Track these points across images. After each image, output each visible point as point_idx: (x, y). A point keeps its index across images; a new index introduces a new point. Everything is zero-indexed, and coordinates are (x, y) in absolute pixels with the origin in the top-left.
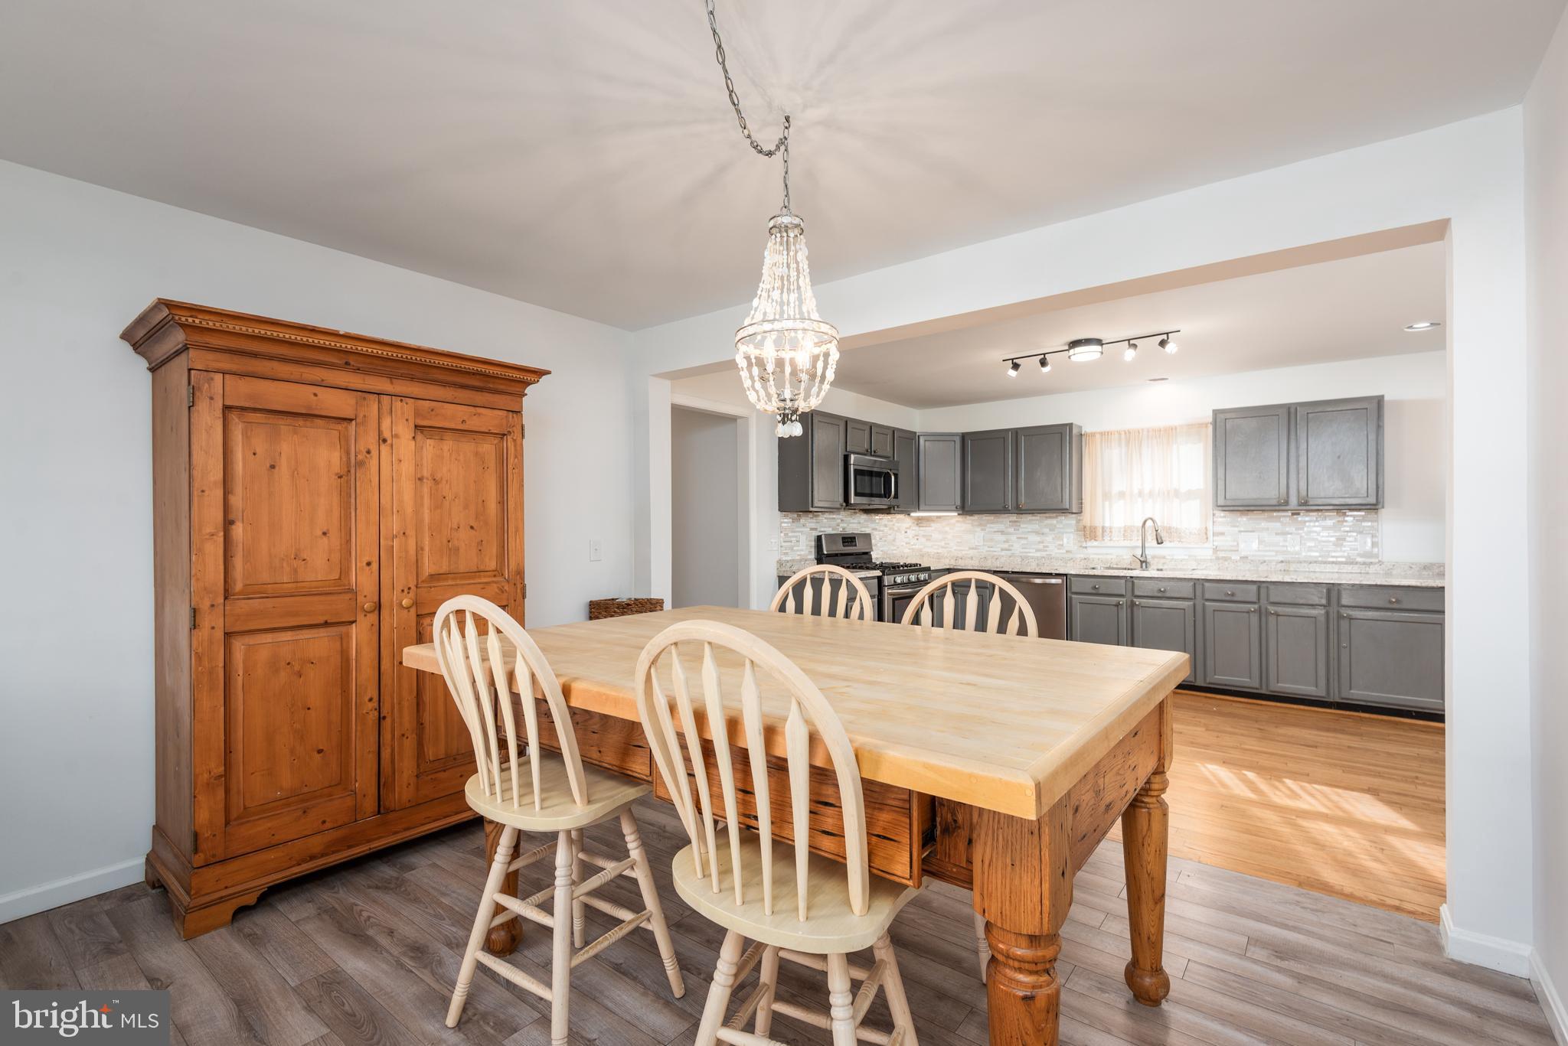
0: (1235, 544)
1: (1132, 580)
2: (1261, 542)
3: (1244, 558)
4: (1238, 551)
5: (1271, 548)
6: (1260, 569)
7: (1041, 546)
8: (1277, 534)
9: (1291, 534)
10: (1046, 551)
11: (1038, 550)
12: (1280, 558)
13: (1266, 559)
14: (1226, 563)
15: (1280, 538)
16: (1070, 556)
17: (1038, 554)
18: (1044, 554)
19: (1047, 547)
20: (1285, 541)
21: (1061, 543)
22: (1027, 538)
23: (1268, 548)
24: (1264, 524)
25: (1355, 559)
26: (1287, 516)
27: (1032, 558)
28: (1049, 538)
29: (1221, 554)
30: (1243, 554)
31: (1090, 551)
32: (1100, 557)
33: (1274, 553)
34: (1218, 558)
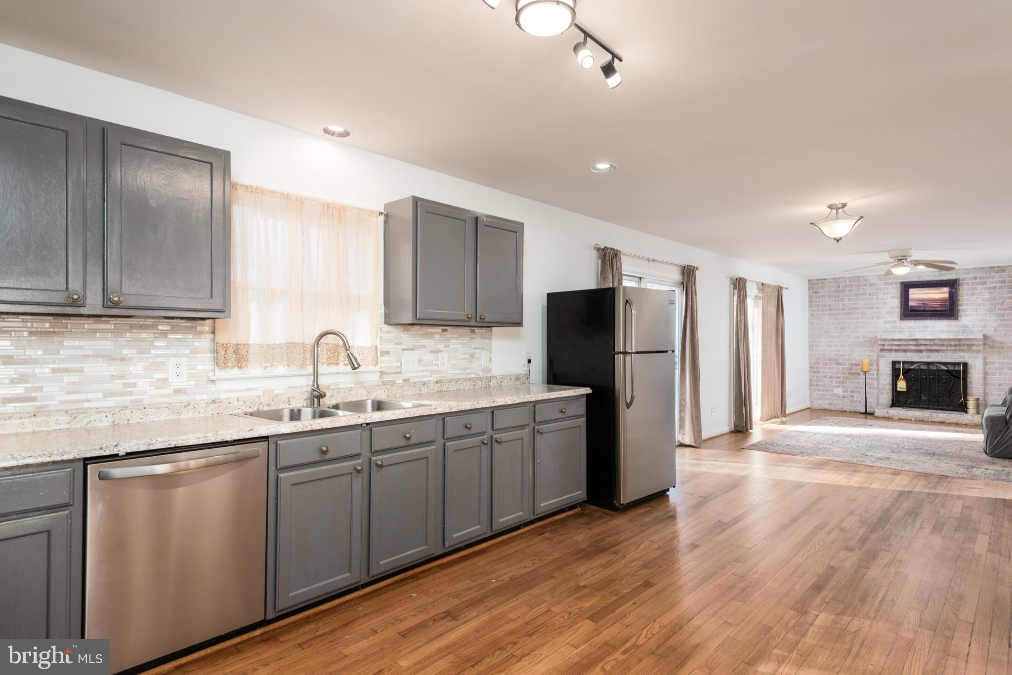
0: (399, 364)
1: (369, 427)
2: (420, 361)
3: (406, 380)
4: (401, 373)
5: (428, 368)
6: (422, 392)
7: (117, 385)
8: (432, 352)
9: (441, 351)
10: (131, 393)
11: (107, 395)
12: (433, 378)
13: (424, 379)
14: (395, 388)
15: (432, 357)
16: (184, 398)
17: (110, 402)
18: (125, 400)
19: (134, 385)
20: (437, 360)
21: (161, 376)
22: (81, 371)
23: (423, 368)
24: (423, 341)
25: (479, 375)
26: (437, 333)
27: (98, 411)
28: (137, 368)
29: (387, 378)
30: (406, 376)
31: (220, 386)
32: (239, 394)
33: (428, 373)
34: (384, 383)
